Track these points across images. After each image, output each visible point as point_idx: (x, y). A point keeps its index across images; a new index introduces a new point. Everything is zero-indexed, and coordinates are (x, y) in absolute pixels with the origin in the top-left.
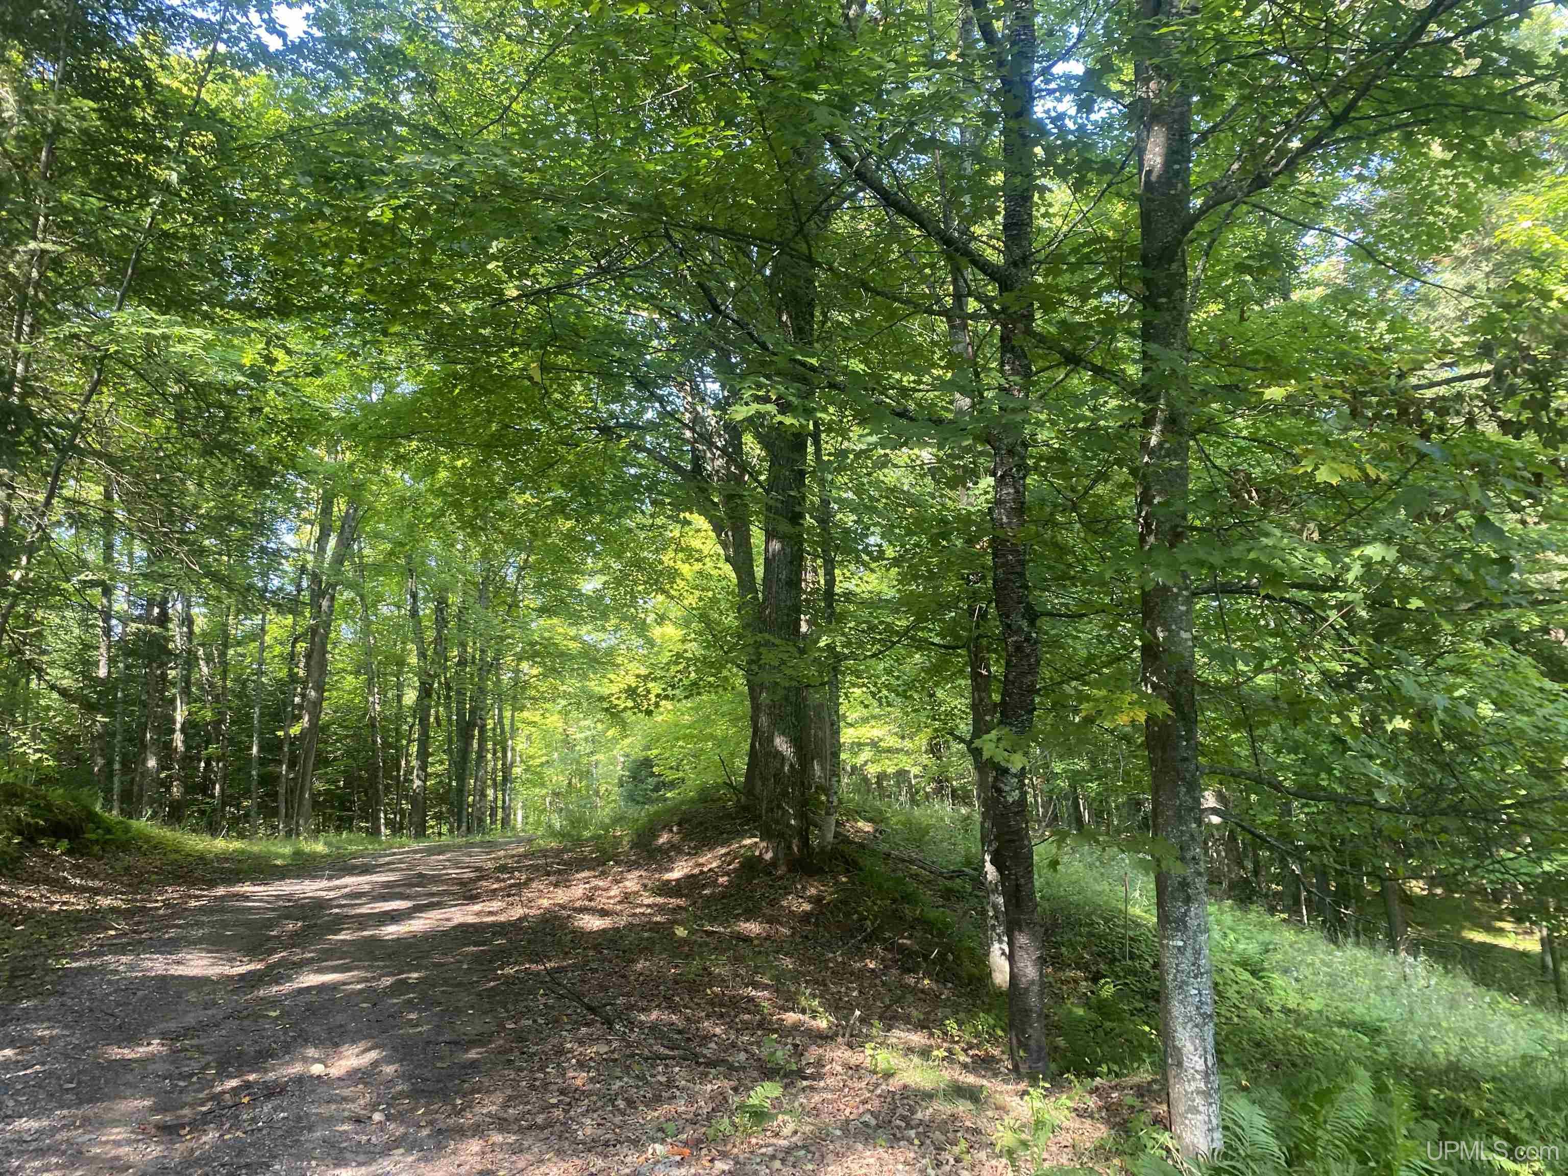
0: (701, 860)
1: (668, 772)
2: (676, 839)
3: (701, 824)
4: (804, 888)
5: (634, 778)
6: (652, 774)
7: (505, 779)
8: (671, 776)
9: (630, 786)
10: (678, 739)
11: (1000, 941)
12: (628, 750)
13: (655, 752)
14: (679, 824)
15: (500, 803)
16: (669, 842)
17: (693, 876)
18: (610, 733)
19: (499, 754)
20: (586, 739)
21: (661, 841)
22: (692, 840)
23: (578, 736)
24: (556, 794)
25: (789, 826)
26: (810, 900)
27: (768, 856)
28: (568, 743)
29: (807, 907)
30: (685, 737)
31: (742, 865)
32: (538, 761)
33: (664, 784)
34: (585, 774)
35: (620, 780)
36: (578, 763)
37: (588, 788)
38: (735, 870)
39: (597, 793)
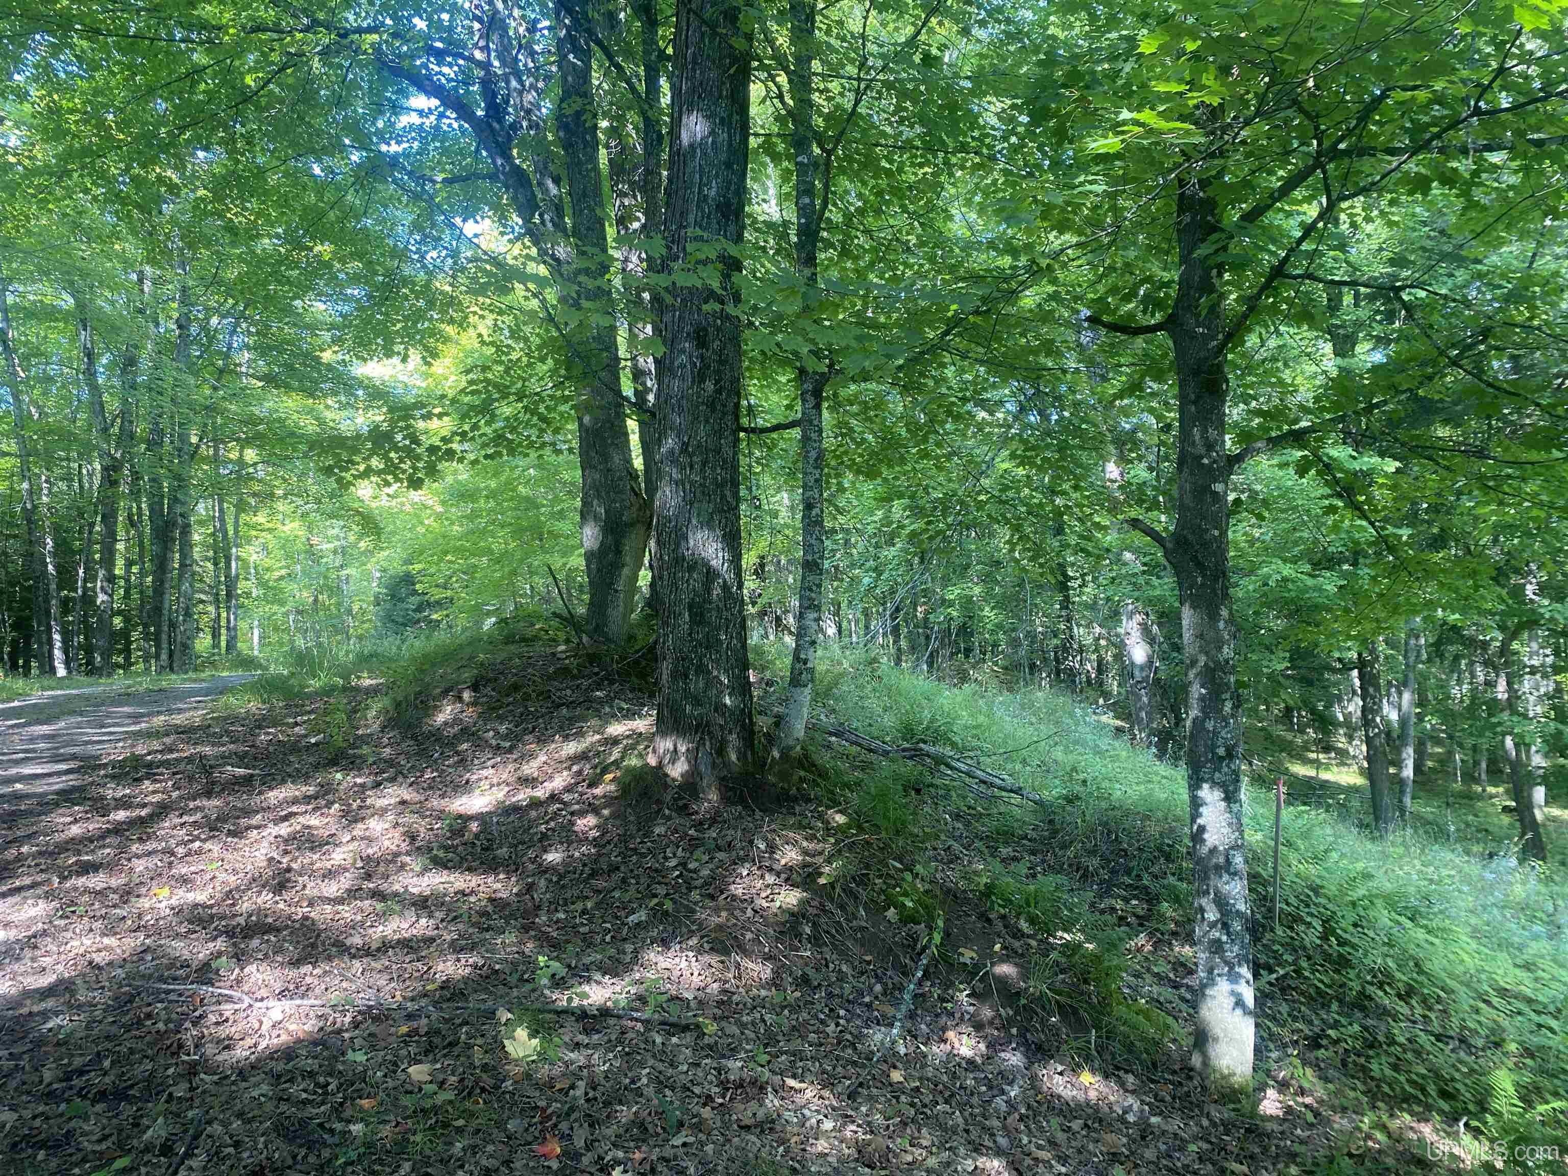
0: (530, 769)
1: (434, 591)
2: (469, 715)
3: (516, 687)
4: (772, 848)
5: (393, 596)
6: (415, 593)
7: (229, 595)
8: (437, 594)
9: (388, 606)
10: (446, 553)
11: (1234, 977)
12: (385, 565)
13: (418, 567)
14: (475, 687)
15: (223, 623)
16: (456, 721)
17: (516, 809)
18: (362, 544)
19: (222, 565)
20: (335, 552)
21: (441, 718)
22: (501, 719)
23: (325, 546)
24: (299, 612)
25: (720, 708)
26: (789, 877)
27: (677, 770)
28: (311, 552)
29: (790, 898)
30: (458, 551)
31: (625, 789)
32: (277, 574)
33: (429, 604)
34: (335, 590)
35: (376, 597)
36: (326, 577)
37: (339, 604)
38: (609, 800)
39: (349, 612)
